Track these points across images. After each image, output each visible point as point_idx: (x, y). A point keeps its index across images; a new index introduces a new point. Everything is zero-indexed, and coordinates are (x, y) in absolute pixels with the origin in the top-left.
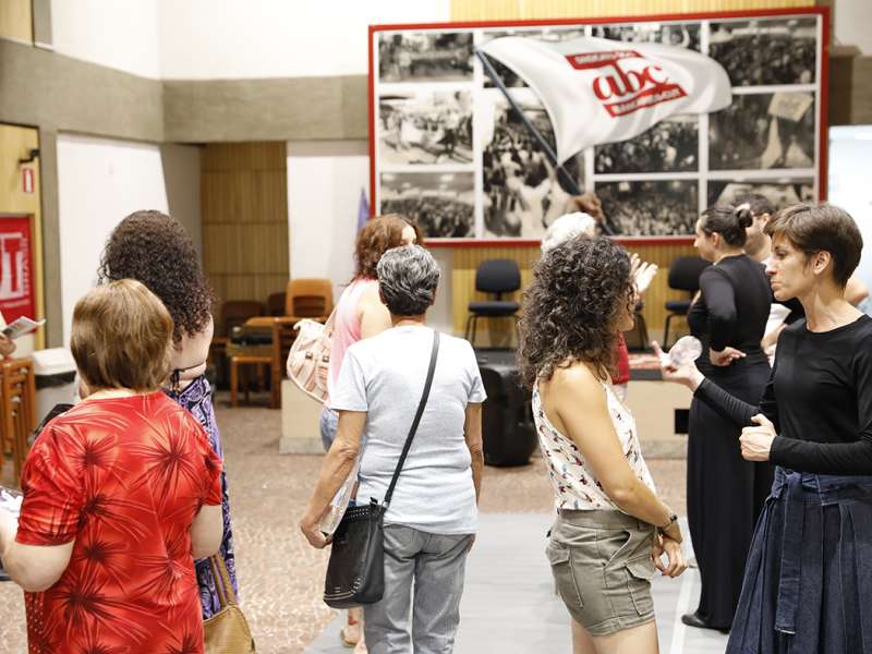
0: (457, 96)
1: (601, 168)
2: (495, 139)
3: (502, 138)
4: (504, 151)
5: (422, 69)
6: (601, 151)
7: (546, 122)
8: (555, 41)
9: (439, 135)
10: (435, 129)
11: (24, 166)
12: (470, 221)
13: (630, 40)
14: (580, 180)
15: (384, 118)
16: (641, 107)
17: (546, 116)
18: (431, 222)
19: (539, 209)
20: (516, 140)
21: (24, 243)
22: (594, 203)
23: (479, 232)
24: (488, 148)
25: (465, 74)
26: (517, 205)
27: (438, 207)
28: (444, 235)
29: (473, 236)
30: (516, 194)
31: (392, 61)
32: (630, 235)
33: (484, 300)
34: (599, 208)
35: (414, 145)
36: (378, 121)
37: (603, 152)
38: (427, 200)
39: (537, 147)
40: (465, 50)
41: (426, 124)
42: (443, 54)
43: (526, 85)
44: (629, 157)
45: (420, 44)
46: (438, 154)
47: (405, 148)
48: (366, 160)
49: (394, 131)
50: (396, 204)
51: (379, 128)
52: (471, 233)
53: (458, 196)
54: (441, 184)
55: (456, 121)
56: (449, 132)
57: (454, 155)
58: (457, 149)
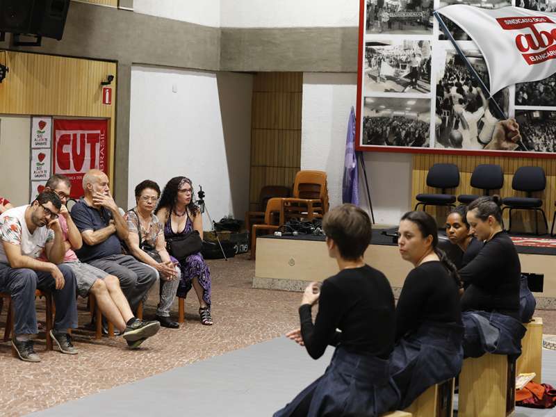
0: (420, 44)
1: (520, 101)
2: (445, 76)
3: (451, 76)
4: (452, 85)
5: (396, 25)
6: (521, 88)
7: (482, 65)
8: (492, 9)
9: (407, 72)
10: (404, 67)
11: (105, 86)
12: (426, 134)
13: (543, 10)
14: (505, 109)
15: (369, 58)
16: (550, 57)
17: (483, 61)
18: (399, 134)
19: (474, 128)
20: (461, 78)
21: (102, 137)
22: (514, 125)
23: (433, 143)
24: (440, 82)
25: (427, 30)
26: (460, 124)
27: (404, 124)
28: (408, 145)
29: (428, 146)
30: (460, 116)
31: (376, 18)
32: (539, 150)
33: (433, 193)
34: (517, 129)
35: (389, 78)
36: (364, 60)
37: (522, 89)
38: (396, 117)
39: (475, 84)
40: (427, 12)
41: (398, 64)
42: (411, 14)
43: (469, 39)
44: (541, 93)
45: (396, 7)
46: (405, 85)
47: (382, 80)
48: (355, 87)
49: (376, 68)
50: (375, 120)
51: (365, 65)
52: (426, 144)
53: (418, 116)
54: (406, 107)
55: (419, 62)
56: (413, 69)
57: (417, 87)
58: (419, 82)
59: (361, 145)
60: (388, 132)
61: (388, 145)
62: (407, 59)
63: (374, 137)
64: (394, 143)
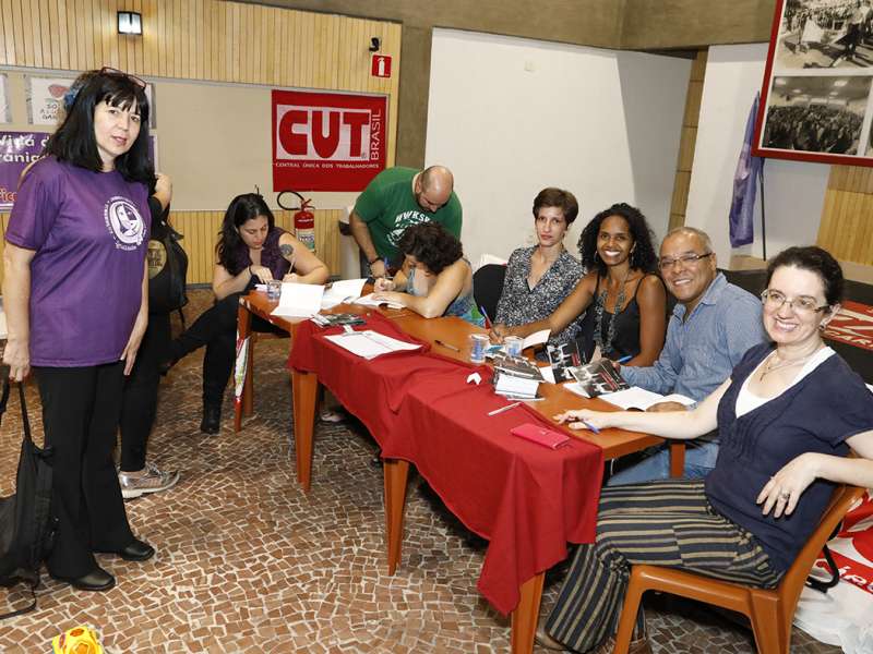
9: (841, 34)
10: (839, 26)
12: (855, 134)
15: (789, 17)
18: (813, 133)
23: (863, 148)
27: (823, 117)
28: (824, 150)
29: (855, 153)
35: (813, 45)
36: (783, 19)
38: (814, 106)
41: (830, 21)
46: (835, 55)
47: (803, 49)
48: (763, 64)
49: (797, 30)
50: (783, 112)
51: (782, 28)
52: (852, 149)
53: (848, 104)
54: (832, 90)
55: (864, 16)
56: (853, 29)
57: (854, 57)
58: (859, 49)
59: (760, 147)
60: (798, 130)
61: (796, 149)
62: (846, 12)
63: (779, 137)
64: (805, 146)
